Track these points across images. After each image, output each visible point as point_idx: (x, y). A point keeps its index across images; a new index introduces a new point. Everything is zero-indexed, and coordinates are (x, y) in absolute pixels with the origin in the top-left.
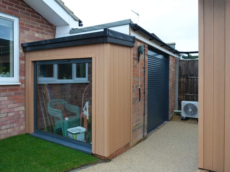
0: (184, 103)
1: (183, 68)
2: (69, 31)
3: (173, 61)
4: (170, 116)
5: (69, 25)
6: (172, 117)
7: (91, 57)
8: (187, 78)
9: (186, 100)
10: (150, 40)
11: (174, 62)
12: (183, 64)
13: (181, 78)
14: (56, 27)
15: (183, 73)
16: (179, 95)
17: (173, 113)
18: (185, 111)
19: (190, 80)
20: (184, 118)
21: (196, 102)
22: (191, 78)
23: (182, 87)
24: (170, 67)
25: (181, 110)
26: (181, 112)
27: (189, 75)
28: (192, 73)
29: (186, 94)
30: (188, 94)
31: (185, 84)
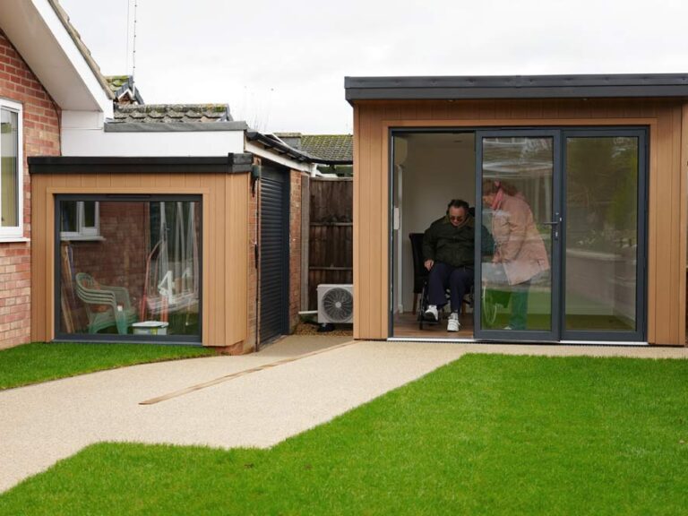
0: (323, 289)
1: (321, 201)
2: (102, 126)
3: (297, 182)
4: (293, 323)
5: (102, 111)
6: (296, 327)
7: (199, 192)
8: (330, 227)
9: (327, 283)
10: (266, 148)
11: (300, 184)
12: (320, 189)
13: (315, 226)
14: (61, 110)
15: (321, 213)
16: (310, 270)
17: (297, 318)
18: (326, 308)
19: (336, 230)
20: (324, 326)
21: (351, 286)
22: (339, 227)
23: (317, 250)
24: (291, 198)
25: (316, 309)
26: (316, 315)
27: (334, 219)
28: (341, 213)
29: (328, 268)
30: (332, 268)
31: (324, 241)
